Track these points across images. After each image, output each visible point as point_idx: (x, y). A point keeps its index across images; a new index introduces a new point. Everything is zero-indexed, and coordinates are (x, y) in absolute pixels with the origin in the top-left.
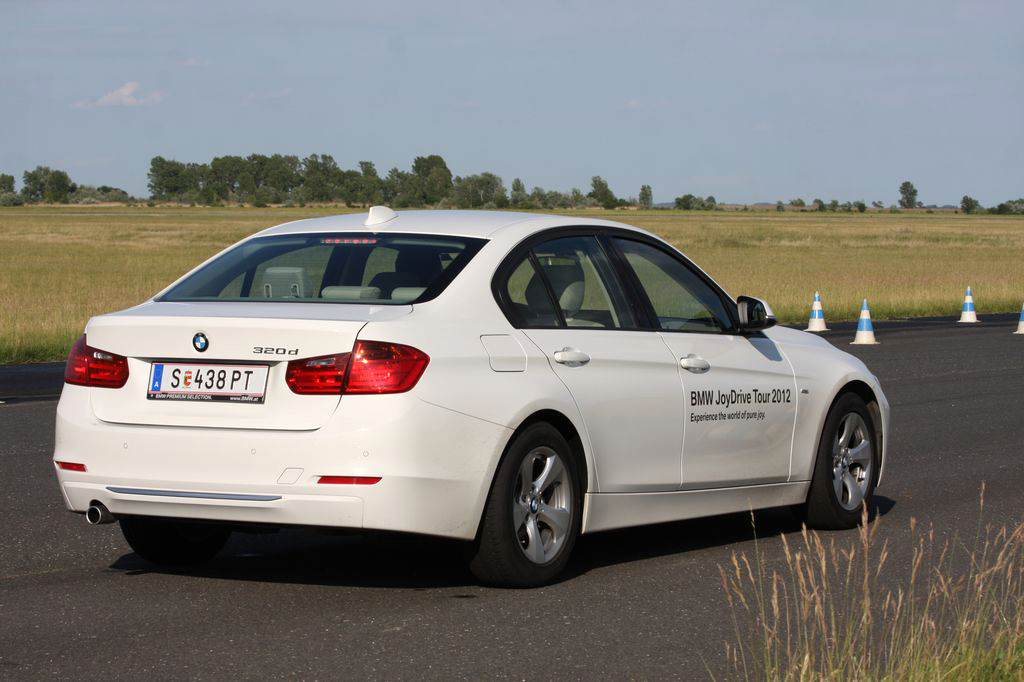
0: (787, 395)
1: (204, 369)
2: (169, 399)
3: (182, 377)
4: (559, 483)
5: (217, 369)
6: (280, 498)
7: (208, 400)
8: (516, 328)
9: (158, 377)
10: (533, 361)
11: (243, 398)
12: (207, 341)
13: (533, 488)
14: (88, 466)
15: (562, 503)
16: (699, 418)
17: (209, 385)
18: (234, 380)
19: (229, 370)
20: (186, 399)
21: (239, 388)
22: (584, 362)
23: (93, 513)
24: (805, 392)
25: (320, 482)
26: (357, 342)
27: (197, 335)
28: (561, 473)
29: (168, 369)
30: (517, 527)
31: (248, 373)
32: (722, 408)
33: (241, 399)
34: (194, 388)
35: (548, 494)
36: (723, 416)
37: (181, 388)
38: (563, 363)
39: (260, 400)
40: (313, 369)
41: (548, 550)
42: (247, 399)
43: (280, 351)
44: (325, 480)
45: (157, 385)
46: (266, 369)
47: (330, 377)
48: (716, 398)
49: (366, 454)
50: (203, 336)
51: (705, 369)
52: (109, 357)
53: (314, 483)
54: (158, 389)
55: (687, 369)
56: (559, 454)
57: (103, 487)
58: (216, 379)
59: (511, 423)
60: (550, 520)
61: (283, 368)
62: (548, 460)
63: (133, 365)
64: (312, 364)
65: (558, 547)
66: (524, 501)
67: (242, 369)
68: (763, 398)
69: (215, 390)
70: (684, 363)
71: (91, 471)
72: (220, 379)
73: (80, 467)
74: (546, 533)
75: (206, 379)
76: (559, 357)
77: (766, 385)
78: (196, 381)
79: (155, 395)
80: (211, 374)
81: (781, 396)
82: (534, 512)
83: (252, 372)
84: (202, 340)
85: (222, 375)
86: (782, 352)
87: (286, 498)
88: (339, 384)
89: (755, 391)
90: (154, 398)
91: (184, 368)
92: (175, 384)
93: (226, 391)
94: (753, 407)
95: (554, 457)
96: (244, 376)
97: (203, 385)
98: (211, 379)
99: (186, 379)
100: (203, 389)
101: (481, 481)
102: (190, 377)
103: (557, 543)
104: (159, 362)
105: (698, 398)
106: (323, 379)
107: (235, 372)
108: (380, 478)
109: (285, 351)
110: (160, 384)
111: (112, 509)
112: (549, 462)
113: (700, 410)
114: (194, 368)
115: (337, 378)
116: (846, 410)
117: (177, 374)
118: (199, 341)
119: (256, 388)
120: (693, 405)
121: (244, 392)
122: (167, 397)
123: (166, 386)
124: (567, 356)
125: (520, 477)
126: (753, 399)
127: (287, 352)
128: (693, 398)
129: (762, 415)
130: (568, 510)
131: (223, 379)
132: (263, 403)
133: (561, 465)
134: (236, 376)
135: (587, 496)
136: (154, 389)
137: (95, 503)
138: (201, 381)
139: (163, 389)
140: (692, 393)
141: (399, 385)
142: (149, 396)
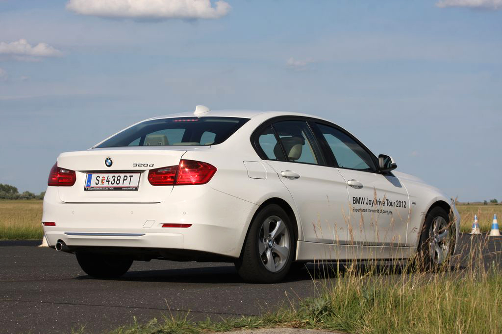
0: (404, 204)
1: (111, 175)
3: (100, 179)
4: (283, 235)
5: (116, 175)
6: (145, 234)
7: (112, 190)
8: (263, 159)
9: (89, 180)
10: (270, 175)
11: (128, 188)
12: (111, 161)
13: (270, 236)
14: (56, 223)
15: (285, 244)
16: (357, 210)
17: (113, 183)
18: (124, 180)
19: (122, 175)
20: (102, 190)
21: (126, 184)
22: (297, 178)
23: (58, 245)
24: (414, 203)
25: (162, 227)
26: (181, 160)
27: (107, 159)
28: (284, 229)
29: (94, 176)
30: (261, 253)
31: (131, 176)
32: (369, 207)
34: (106, 184)
35: (278, 240)
36: (370, 211)
37: (100, 185)
38: (286, 177)
39: (136, 189)
40: (161, 173)
41: (278, 266)
42: (130, 189)
43: (145, 165)
44: (165, 225)
45: (89, 184)
46: (139, 174)
47: (169, 177)
48: (366, 201)
49: (185, 213)
50: (110, 159)
51: (360, 187)
52: (68, 172)
53: (160, 227)
54: (89, 186)
55: (351, 186)
56: (283, 220)
57: (63, 233)
58: (116, 180)
59: (257, 203)
60: (278, 252)
61: (147, 173)
62: (278, 222)
63: (78, 175)
64: (161, 171)
65: (283, 265)
66: (265, 241)
67: (128, 175)
68: (391, 204)
69: (115, 185)
70: (349, 183)
71: (58, 225)
72: (118, 180)
73: (53, 224)
74: (277, 258)
75: (111, 180)
76: (283, 174)
77: (393, 198)
78: (107, 181)
79: (88, 189)
80: (114, 178)
81: (400, 204)
82: (270, 247)
83: (132, 176)
84: (109, 161)
85: (119, 178)
86: (402, 183)
87: (147, 234)
88: (173, 180)
89: (387, 200)
91: (101, 175)
92: (97, 183)
93: (121, 185)
94: (386, 208)
95: (280, 222)
96: (129, 178)
97: (110, 183)
98: (114, 180)
99: (102, 180)
100: (110, 185)
101: (242, 229)
102: (104, 180)
103: (282, 263)
104: (90, 173)
105: (356, 200)
106: (165, 178)
107: (125, 176)
108: (191, 225)
109: (147, 165)
110: (90, 184)
111: (68, 244)
112: (278, 223)
113: (357, 206)
114: (106, 175)
115: (172, 177)
116: (436, 215)
117: (98, 178)
119: (134, 183)
120: (354, 203)
121: (129, 185)
122: (93, 189)
123: (93, 184)
124: (288, 174)
125: (263, 229)
126: (386, 204)
127: (148, 165)
128: (354, 200)
129: (391, 212)
130: (288, 248)
131: (119, 180)
132: (137, 190)
133: (284, 226)
134: (125, 178)
135: (298, 242)
136: (88, 186)
137: (60, 241)
138: (109, 181)
139: (91, 186)
140: (354, 198)
141: (201, 181)
142: (86, 189)
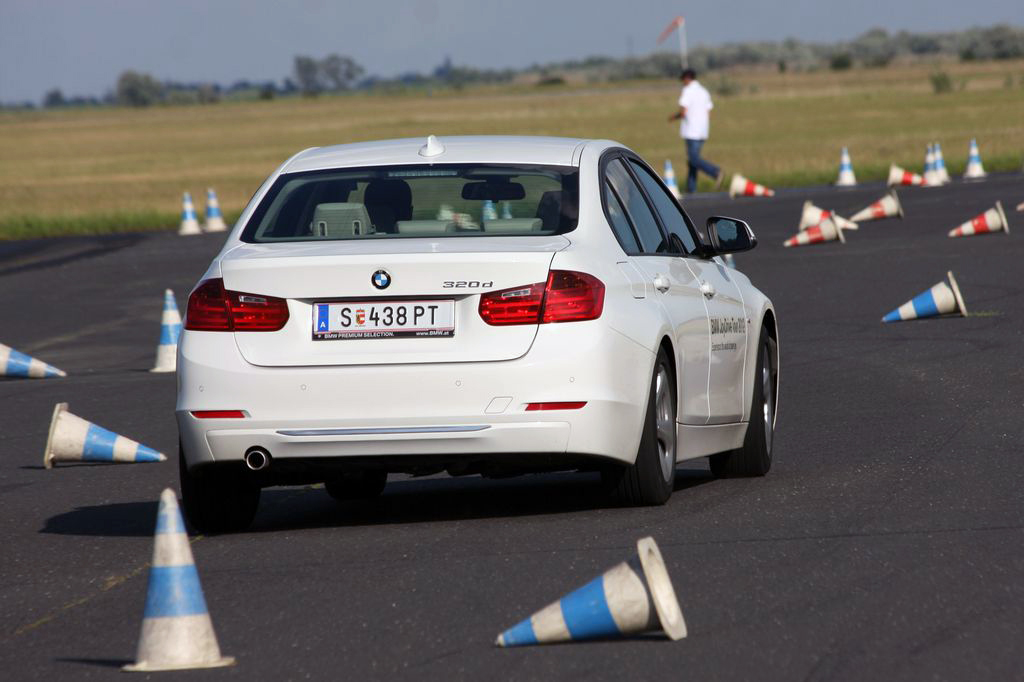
1: (379, 307)
2: (341, 338)
3: (353, 316)
5: (395, 306)
6: (489, 427)
7: (390, 337)
9: (324, 316)
11: (431, 333)
12: (389, 278)
17: (388, 320)
18: (416, 315)
19: (410, 306)
20: (363, 338)
21: (424, 323)
23: (254, 458)
24: (749, 322)
25: (528, 409)
26: (551, 272)
27: (377, 273)
29: (335, 310)
31: (433, 308)
33: (428, 334)
34: (369, 325)
37: (354, 327)
39: (450, 334)
40: (504, 300)
42: (435, 333)
43: (475, 284)
44: (533, 406)
45: (323, 325)
49: (572, 380)
50: (384, 273)
52: (261, 301)
53: (522, 411)
54: (326, 329)
57: (272, 432)
58: (395, 316)
61: (476, 301)
63: (294, 306)
67: (425, 305)
69: (395, 327)
71: (256, 414)
72: (400, 316)
73: (237, 414)
75: (383, 316)
78: (371, 318)
79: (323, 336)
80: (388, 311)
83: (437, 307)
84: (384, 277)
85: (402, 312)
87: (495, 426)
88: (535, 314)
90: (323, 338)
91: (354, 307)
92: (346, 323)
93: (409, 326)
96: (428, 312)
97: (380, 322)
98: (390, 316)
99: (358, 318)
100: (381, 326)
102: (363, 316)
104: (323, 303)
107: (416, 308)
108: (585, 403)
109: (478, 283)
110: (327, 324)
114: (367, 307)
115: (533, 308)
117: (346, 313)
118: (380, 278)
119: (444, 322)
120: (712, 333)
121: (431, 326)
122: (338, 337)
123: (335, 326)
127: (481, 285)
128: (712, 326)
131: (404, 316)
132: (453, 336)
134: (419, 311)
135: (678, 427)
136: (321, 329)
137: (254, 448)
138: (377, 319)
139: (332, 328)
140: (711, 321)
142: (315, 337)
